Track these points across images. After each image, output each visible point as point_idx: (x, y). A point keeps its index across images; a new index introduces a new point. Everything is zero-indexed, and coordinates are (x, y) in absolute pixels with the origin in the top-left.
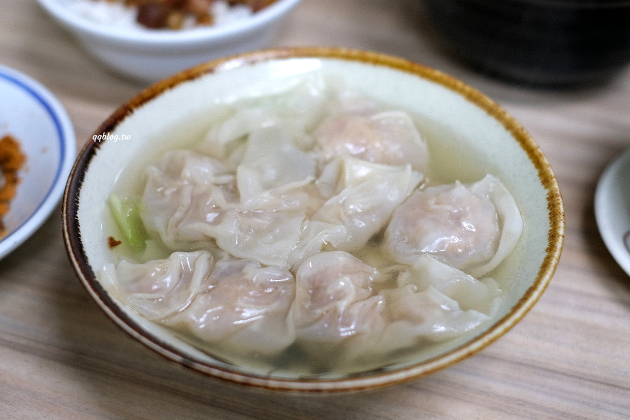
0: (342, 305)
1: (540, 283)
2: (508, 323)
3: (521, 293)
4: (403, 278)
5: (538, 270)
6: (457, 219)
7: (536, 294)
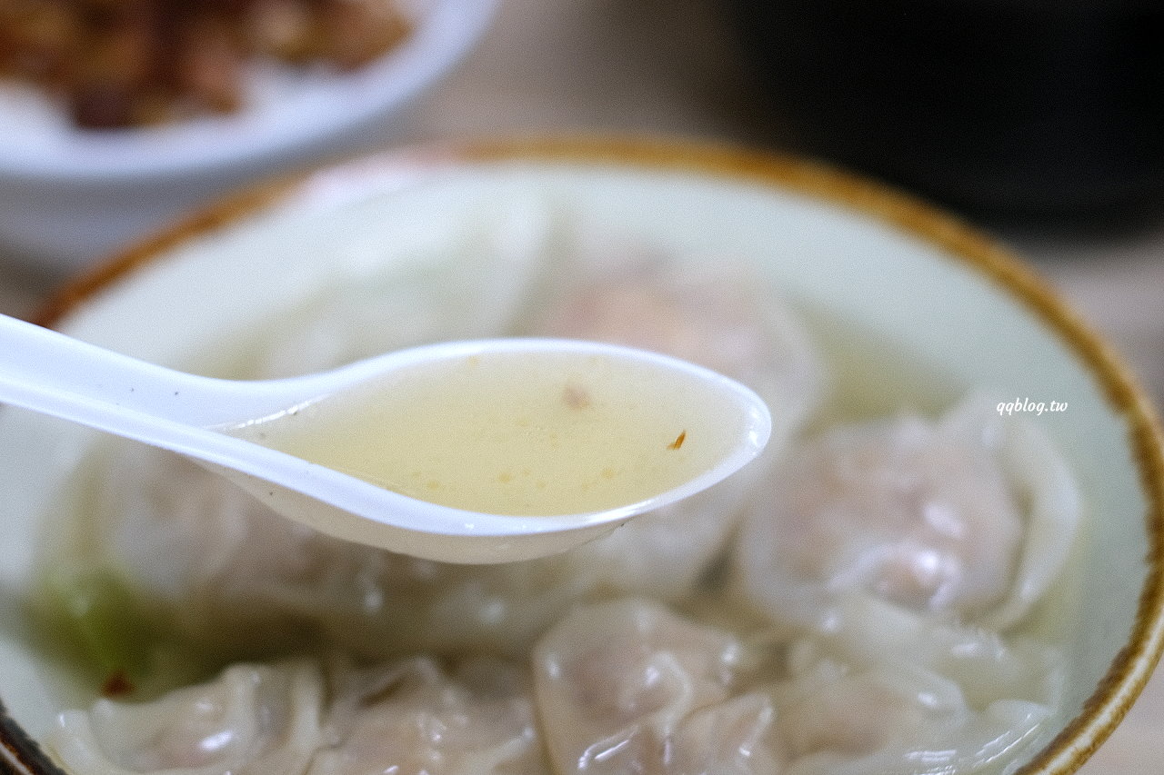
0: (666, 723)
1: (1148, 638)
2: (1083, 741)
3: (1101, 666)
4: (801, 655)
5: (1133, 608)
6: (910, 506)
7: (1141, 665)
